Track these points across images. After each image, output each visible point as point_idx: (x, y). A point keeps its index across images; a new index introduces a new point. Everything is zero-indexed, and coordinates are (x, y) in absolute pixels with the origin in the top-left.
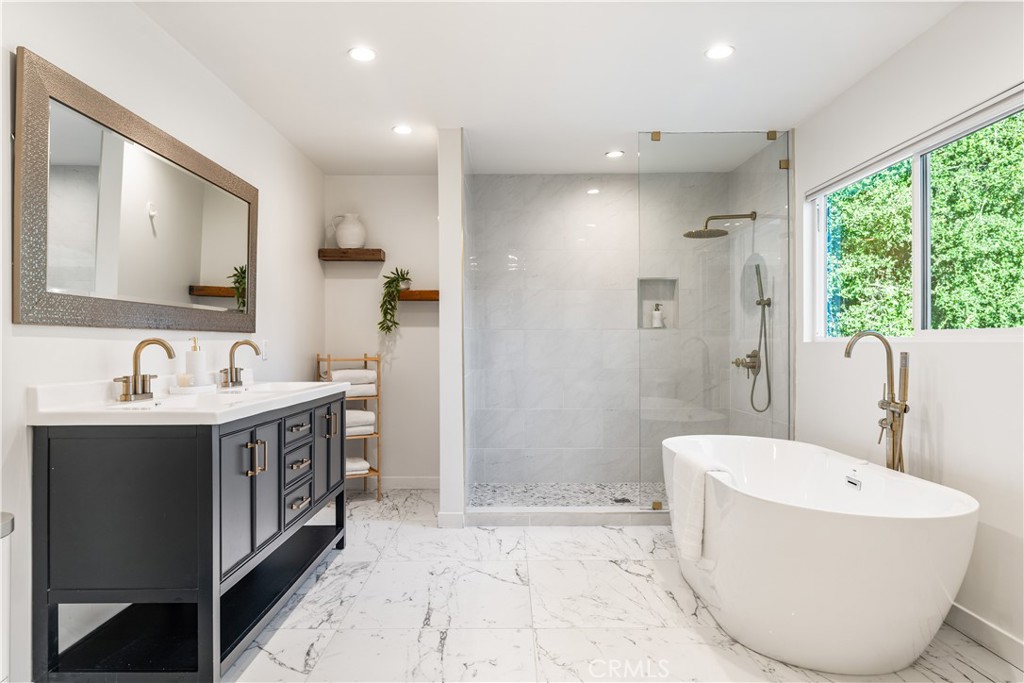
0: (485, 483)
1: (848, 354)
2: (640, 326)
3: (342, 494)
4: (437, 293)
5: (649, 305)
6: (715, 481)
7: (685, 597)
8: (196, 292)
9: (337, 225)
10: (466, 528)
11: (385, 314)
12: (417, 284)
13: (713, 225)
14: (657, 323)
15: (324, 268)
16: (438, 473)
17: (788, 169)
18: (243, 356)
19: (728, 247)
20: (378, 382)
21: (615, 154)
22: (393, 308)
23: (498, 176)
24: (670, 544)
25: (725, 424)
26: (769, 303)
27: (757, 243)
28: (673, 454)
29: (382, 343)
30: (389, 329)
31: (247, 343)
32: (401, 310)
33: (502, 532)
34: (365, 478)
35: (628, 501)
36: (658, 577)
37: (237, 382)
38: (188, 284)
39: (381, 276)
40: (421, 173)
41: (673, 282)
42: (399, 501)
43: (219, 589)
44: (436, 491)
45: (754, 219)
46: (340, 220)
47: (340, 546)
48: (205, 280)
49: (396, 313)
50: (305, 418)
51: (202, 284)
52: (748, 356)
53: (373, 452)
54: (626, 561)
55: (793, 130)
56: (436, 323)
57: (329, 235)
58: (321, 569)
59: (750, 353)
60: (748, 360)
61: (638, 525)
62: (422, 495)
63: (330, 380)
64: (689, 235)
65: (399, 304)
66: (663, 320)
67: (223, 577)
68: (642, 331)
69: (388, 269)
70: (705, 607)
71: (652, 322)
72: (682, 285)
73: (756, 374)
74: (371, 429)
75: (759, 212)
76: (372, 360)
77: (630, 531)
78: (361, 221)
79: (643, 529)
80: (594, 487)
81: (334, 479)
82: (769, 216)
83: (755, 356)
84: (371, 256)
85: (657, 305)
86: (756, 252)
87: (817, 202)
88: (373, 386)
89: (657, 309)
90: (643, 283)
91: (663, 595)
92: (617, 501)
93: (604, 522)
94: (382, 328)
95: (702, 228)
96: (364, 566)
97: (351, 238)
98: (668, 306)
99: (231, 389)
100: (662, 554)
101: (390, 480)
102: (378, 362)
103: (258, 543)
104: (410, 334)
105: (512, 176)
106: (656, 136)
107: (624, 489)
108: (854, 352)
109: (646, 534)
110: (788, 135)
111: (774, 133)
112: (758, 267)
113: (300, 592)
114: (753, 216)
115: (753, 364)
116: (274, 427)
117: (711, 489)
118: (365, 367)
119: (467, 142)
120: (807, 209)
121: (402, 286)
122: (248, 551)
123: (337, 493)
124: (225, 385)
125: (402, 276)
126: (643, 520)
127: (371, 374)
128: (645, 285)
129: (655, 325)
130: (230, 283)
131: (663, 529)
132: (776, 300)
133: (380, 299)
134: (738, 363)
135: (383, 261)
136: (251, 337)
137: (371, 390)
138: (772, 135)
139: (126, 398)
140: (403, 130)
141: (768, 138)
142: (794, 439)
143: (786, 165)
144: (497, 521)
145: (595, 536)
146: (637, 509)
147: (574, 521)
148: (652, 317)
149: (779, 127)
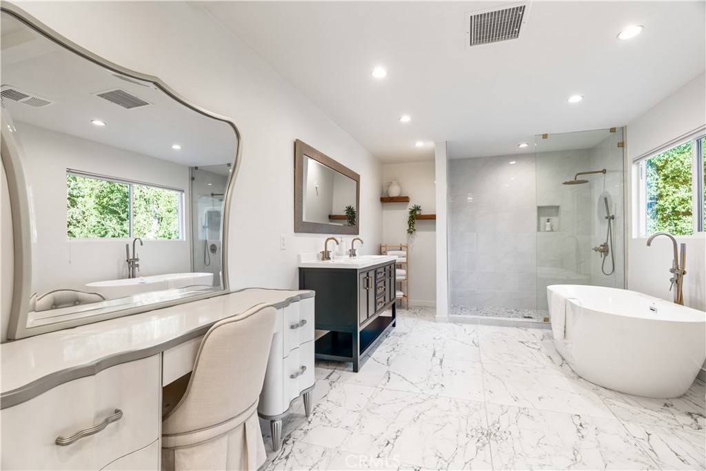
0: (456, 304)
1: (649, 244)
2: (539, 230)
3: (394, 304)
4: (435, 216)
5: (543, 219)
6: (571, 303)
7: (557, 359)
8: (331, 218)
9: (388, 186)
10: (449, 324)
11: (410, 225)
12: (424, 212)
13: (579, 178)
14: (548, 229)
15: (382, 206)
16: (435, 299)
17: (623, 146)
18: (357, 244)
19: (591, 187)
20: (407, 256)
21: (524, 145)
22: (414, 223)
23: (464, 159)
24: (551, 337)
25: (589, 280)
26: (613, 218)
27: (607, 185)
28: (552, 292)
29: (408, 239)
30: (411, 232)
31: (358, 239)
32: (417, 224)
33: (465, 326)
34: (401, 300)
35: (531, 318)
36: (544, 350)
37: (354, 255)
38: (328, 214)
39: (408, 208)
40: (427, 161)
41: (558, 207)
42: (417, 311)
43: (360, 329)
44: (435, 308)
45: (605, 173)
46: (389, 185)
47: (394, 325)
48: (335, 213)
49: (415, 225)
50: (382, 270)
51: (333, 214)
52: (601, 246)
53: (404, 288)
54: (528, 342)
55: (626, 126)
56: (435, 230)
57: (385, 190)
58: (387, 333)
59: (603, 244)
60: (602, 248)
61: (535, 328)
62: (427, 309)
63: (386, 254)
64: (566, 183)
65: (416, 221)
66: (551, 227)
67: (361, 325)
68: (539, 233)
69: (411, 205)
70: (567, 363)
71: (545, 228)
72: (563, 209)
73: (606, 255)
74: (404, 278)
75: (608, 169)
76: (404, 246)
77: (531, 331)
78: (399, 184)
79: (538, 330)
80: (513, 311)
81: (392, 297)
82: (613, 171)
83: (605, 245)
84: (404, 200)
85: (548, 219)
86: (606, 190)
87: (641, 163)
88: (405, 258)
89: (548, 221)
90: (539, 208)
91: (545, 357)
92: (525, 317)
93: (517, 325)
94: (409, 232)
95: (573, 180)
96: (405, 334)
97: (394, 192)
98: (554, 220)
99: (352, 257)
100: (548, 341)
101: (412, 301)
102: (407, 247)
103: (369, 316)
104: (421, 235)
105: (470, 159)
106: (545, 136)
107: (530, 312)
108: (652, 243)
109: (539, 333)
110: (623, 129)
111: (615, 129)
112: (606, 199)
113: (381, 340)
114: (604, 171)
115: (604, 250)
116: (374, 272)
117: (569, 307)
118: (401, 250)
119: (448, 146)
120: (634, 168)
121: (418, 213)
122: (366, 318)
123: (392, 303)
124: (350, 256)
125: (417, 208)
126: (538, 326)
127: (404, 253)
128: (541, 210)
129: (547, 230)
130: (344, 213)
131: (549, 331)
132: (616, 216)
133: (408, 219)
134: (596, 250)
135: (408, 201)
136: (358, 236)
137: (404, 260)
138: (613, 130)
139: (323, 259)
140: (420, 144)
141: (611, 132)
142: (627, 289)
143: (622, 145)
144: (462, 322)
145: (513, 331)
146: (535, 321)
147: (501, 324)
148: (545, 226)
149: (617, 125)
